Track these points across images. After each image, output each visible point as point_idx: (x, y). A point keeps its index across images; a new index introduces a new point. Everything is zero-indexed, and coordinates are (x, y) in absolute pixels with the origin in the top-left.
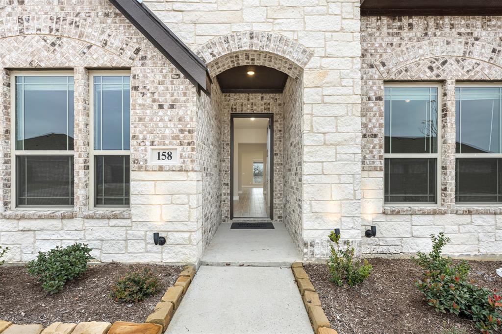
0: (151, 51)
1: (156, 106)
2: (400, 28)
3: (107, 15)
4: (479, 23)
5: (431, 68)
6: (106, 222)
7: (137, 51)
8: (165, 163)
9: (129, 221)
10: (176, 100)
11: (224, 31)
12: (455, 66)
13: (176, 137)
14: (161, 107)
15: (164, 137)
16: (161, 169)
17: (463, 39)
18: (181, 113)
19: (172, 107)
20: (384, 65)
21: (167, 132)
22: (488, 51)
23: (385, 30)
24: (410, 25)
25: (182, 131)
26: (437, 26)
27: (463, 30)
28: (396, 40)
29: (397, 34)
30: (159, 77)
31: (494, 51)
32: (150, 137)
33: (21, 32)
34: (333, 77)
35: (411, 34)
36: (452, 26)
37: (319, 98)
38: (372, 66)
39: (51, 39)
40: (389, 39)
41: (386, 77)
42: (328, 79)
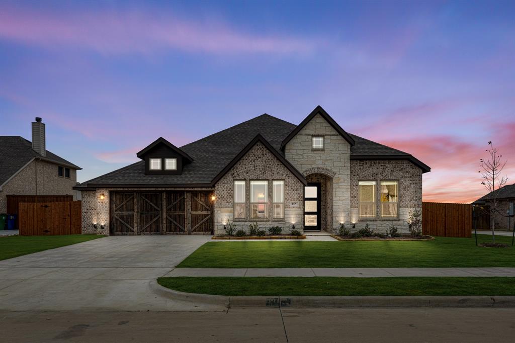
0: (291, 175)
1: (292, 190)
2: (363, 164)
3: (278, 165)
4: (387, 162)
5: (372, 176)
6: (278, 222)
7: (287, 175)
8: (294, 206)
9: (284, 222)
10: (298, 188)
11: (310, 167)
12: (380, 175)
13: (298, 199)
14: (293, 190)
15: (294, 199)
16: (294, 207)
17: (382, 167)
18: (299, 192)
19: (296, 190)
20: (358, 175)
21: (295, 197)
22: (390, 171)
23: (358, 164)
24: (366, 163)
25: (299, 197)
26: (374, 163)
27: (382, 164)
28: (362, 167)
29: (362, 166)
30: (293, 182)
31: (392, 171)
32: (290, 199)
33: (255, 169)
34: (342, 180)
35: (367, 166)
36: (379, 163)
37: (338, 186)
38: (354, 176)
39: (263, 172)
40: (359, 167)
41: (358, 179)
42: (341, 181)
